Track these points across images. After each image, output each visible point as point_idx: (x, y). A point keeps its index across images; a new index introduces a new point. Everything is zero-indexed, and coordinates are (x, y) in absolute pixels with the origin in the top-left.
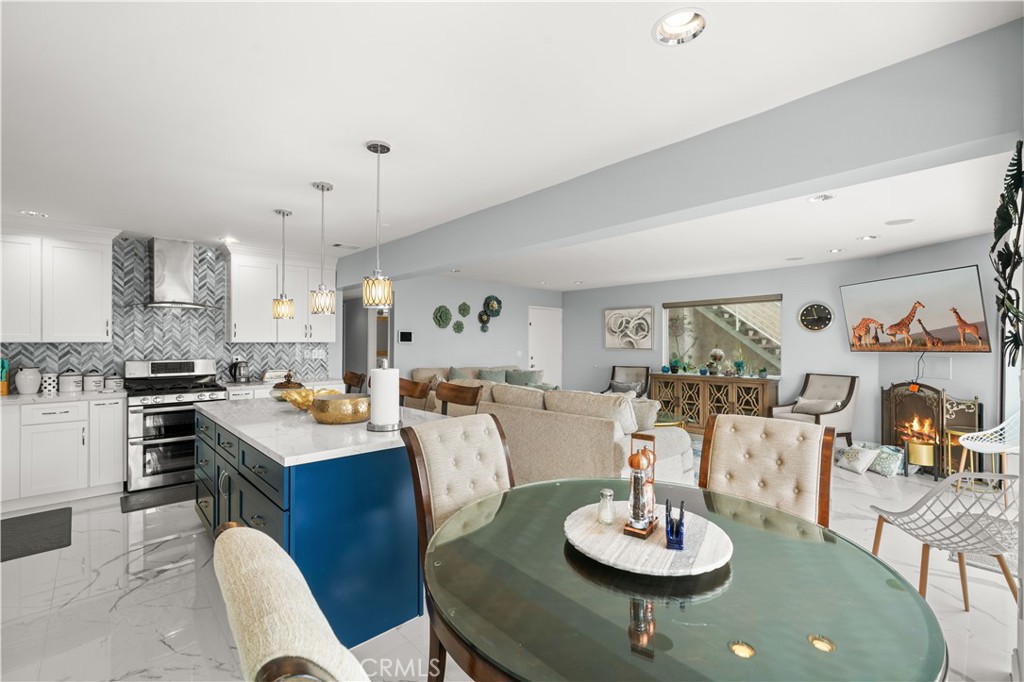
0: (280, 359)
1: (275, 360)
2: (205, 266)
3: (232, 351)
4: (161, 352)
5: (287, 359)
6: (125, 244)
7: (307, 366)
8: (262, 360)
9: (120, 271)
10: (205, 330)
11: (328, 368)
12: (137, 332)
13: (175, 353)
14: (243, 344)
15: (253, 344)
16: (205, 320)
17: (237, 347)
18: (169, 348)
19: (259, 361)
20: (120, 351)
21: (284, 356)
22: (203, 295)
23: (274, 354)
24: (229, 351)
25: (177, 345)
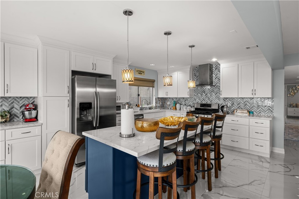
0: (246, 105)
1: (244, 105)
2: (217, 71)
3: (226, 101)
4: (205, 101)
5: (249, 105)
6: (196, 69)
7: (260, 109)
8: (238, 104)
9: (196, 77)
10: (217, 93)
11: (273, 111)
12: (199, 94)
13: (208, 101)
14: (230, 98)
15: (234, 98)
16: (217, 89)
17: (228, 99)
18: (207, 99)
19: (237, 105)
20: (196, 100)
21: (248, 104)
22: (216, 81)
23: (243, 103)
24: (225, 101)
25: (209, 98)
